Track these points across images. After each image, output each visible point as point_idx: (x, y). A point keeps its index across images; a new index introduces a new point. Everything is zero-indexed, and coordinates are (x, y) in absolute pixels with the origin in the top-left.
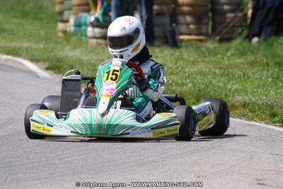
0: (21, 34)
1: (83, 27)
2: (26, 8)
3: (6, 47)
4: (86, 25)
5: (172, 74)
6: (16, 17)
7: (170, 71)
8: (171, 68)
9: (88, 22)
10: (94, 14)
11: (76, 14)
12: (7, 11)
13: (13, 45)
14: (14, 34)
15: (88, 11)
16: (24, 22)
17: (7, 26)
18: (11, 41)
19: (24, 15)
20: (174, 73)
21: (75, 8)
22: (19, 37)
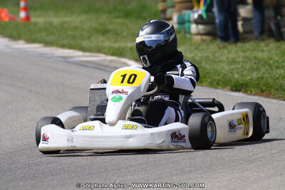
0: (125, 34)
1: (187, 25)
2: (129, 7)
3: (110, 48)
4: (189, 22)
5: (278, 67)
6: (119, 17)
7: (277, 64)
8: (277, 62)
9: (192, 19)
10: (197, 11)
11: (179, 11)
12: (110, 12)
13: (117, 45)
14: (117, 34)
15: (191, 8)
16: (127, 21)
17: (111, 27)
18: (116, 42)
19: (128, 15)
20: (280, 66)
21: (178, 6)
22: (123, 37)
